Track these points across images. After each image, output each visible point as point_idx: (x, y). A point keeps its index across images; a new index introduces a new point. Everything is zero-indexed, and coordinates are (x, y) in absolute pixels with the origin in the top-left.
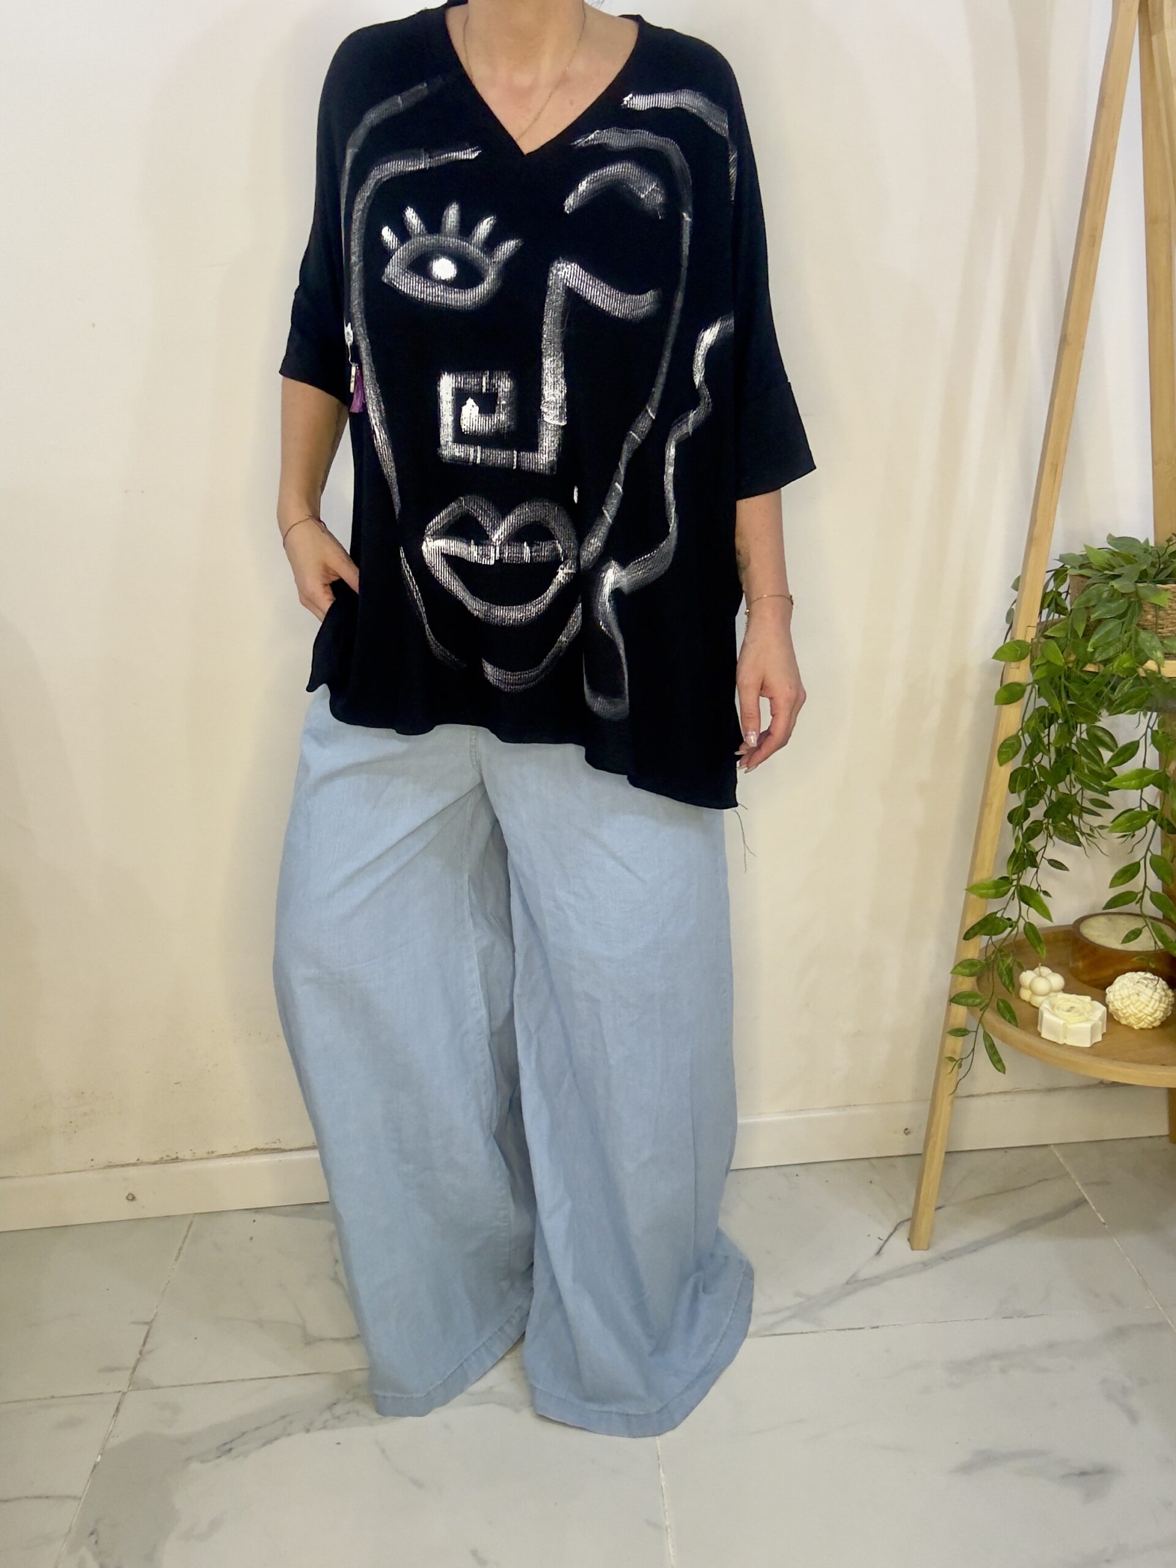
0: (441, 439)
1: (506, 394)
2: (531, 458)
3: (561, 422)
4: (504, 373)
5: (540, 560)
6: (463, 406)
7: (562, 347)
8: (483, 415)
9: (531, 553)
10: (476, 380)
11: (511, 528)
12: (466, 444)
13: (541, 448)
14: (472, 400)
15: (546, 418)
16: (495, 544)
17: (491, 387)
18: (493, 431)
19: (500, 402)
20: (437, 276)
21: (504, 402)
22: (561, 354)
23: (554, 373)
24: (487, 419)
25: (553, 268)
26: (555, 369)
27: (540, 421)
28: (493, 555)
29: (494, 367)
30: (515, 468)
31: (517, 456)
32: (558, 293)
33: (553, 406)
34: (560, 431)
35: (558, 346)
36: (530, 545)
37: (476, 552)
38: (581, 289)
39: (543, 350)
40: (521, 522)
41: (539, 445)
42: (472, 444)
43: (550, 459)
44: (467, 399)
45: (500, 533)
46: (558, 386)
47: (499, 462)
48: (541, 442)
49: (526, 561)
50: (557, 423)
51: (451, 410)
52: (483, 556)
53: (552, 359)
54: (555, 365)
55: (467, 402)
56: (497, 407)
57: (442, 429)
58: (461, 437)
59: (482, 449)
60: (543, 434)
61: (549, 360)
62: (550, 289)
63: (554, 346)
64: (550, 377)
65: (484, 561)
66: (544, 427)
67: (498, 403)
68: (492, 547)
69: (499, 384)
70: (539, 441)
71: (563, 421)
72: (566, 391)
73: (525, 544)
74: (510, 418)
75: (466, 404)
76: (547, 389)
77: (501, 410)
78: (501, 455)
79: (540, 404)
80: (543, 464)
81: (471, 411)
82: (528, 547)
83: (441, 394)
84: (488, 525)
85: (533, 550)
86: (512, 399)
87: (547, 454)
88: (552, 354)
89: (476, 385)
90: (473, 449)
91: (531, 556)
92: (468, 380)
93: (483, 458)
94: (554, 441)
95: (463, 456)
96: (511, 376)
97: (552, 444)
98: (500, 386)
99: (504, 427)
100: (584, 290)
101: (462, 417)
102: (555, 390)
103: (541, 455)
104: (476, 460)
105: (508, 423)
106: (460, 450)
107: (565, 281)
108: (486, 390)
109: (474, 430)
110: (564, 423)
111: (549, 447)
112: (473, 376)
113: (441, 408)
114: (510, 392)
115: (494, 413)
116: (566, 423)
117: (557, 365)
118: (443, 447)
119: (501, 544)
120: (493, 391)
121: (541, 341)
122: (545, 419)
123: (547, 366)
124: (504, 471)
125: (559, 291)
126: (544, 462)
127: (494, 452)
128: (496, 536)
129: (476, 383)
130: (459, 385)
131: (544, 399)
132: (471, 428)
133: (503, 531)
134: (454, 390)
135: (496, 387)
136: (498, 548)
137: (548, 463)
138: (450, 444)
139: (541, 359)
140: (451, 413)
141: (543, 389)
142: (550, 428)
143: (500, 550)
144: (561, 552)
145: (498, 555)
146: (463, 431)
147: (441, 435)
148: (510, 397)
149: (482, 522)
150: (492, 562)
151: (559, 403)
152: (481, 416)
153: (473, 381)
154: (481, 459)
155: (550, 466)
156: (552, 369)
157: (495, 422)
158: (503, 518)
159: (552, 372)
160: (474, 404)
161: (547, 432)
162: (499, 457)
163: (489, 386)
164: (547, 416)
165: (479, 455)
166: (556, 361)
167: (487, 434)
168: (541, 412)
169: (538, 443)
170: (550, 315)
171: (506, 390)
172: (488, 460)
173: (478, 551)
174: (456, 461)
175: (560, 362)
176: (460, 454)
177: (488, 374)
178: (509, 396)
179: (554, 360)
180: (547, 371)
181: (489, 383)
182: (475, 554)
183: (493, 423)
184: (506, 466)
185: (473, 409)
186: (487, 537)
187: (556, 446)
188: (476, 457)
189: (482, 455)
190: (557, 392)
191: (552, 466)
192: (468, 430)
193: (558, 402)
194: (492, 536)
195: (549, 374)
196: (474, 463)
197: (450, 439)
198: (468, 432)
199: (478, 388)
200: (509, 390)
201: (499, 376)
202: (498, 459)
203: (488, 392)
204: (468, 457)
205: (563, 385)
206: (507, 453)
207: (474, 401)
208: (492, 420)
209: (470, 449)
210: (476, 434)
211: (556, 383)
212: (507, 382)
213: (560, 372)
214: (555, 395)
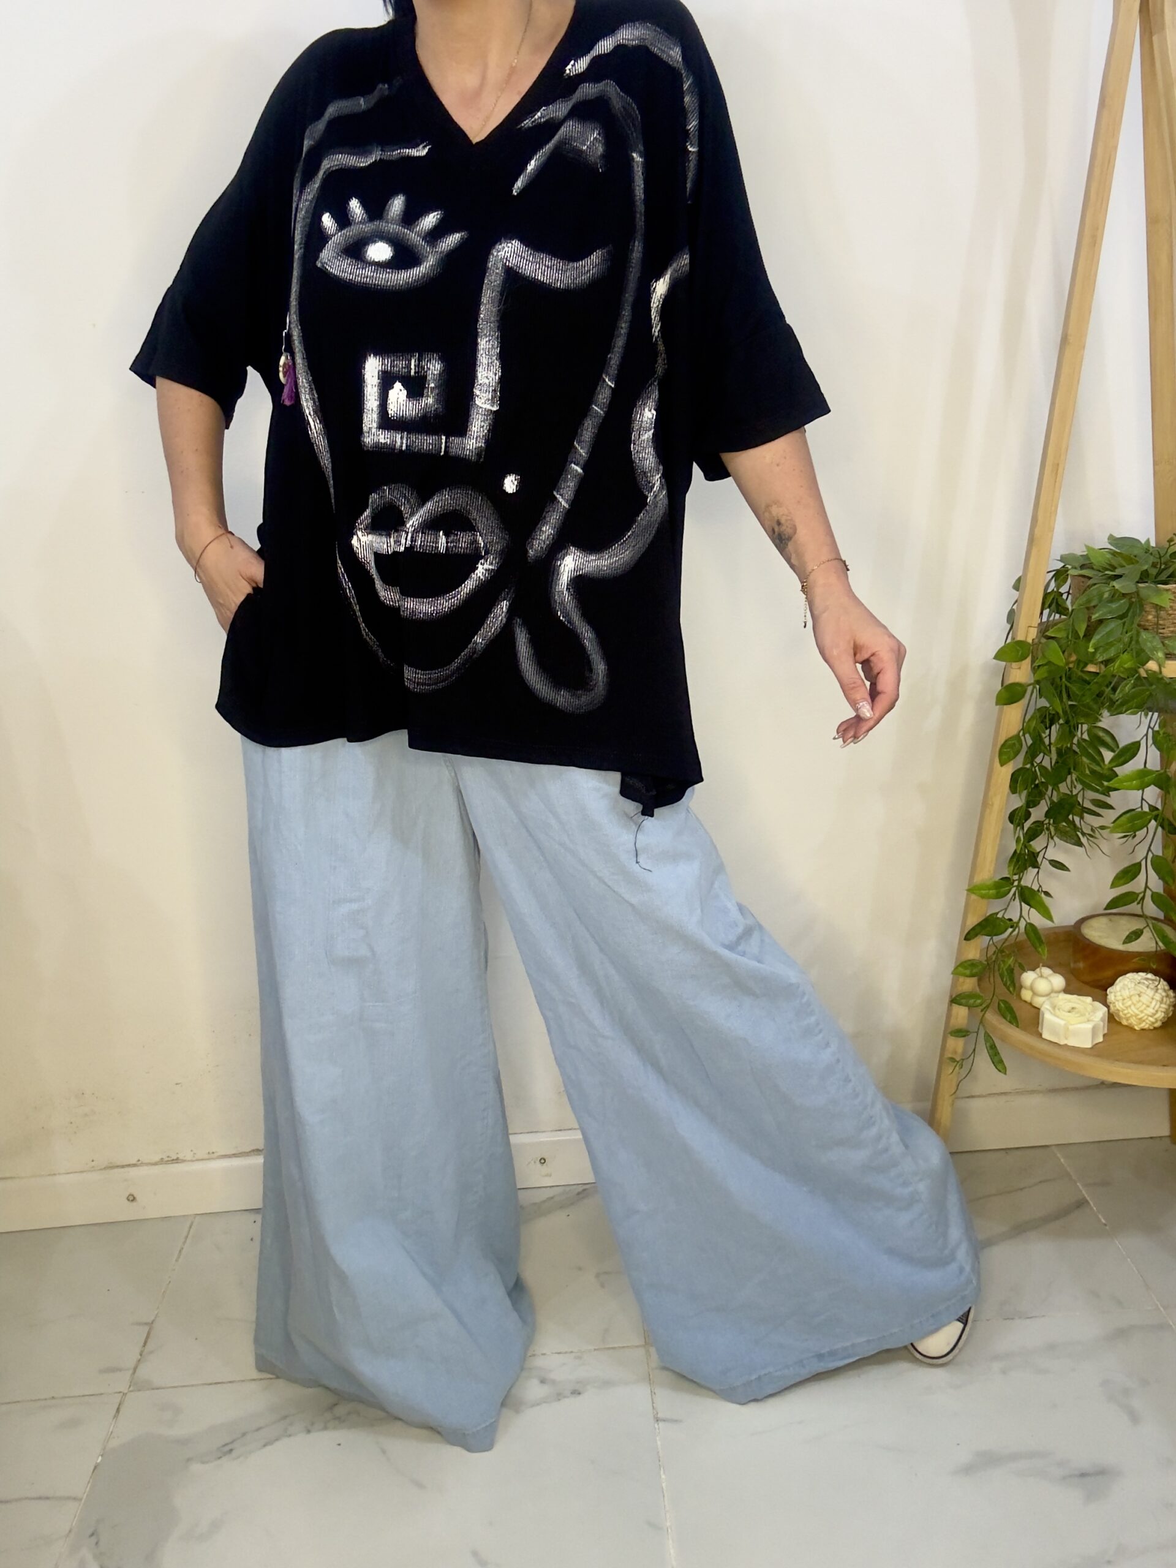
0: (364, 425)
1: (435, 377)
2: (460, 443)
3: (493, 406)
4: (435, 355)
5: (458, 551)
6: (390, 389)
7: (498, 327)
8: (411, 399)
9: (448, 543)
10: (404, 362)
11: (427, 516)
12: (393, 430)
13: (471, 433)
14: (400, 384)
15: (478, 402)
16: (407, 531)
17: (420, 370)
18: (419, 415)
19: (429, 385)
20: (371, 258)
21: (432, 385)
22: (497, 334)
23: (489, 353)
24: (414, 404)
25: (494, 249)
26: (490, 350)
27: (471, 404)
28: (404, 542)
29: (423, 349)
30: (442, 454)
31: (446, 442)
32: (497, 273)
33: (486, 389)
34: (491, 416)
35: (495, 326)
36: (447, 535)
38: (521, 266)
39: (479, 330)
40: (439, 509)
41: (468, 430)
42: (399, 430)
43: (477, 445)
44: (394, 383)
45: (415, 519)
46: (492, 367)
47: (425, 447)
48: (471, 427)
49: (442, 552)
50: (488, 407)
51: (377, 394)
53: (487, 339)
54: (490, 346)
55: (395, 385)
56: (425, 391)
57: (365, 416)
58: (386, 422)
59: (407, 434)
60: (473, 419)
61: (485, 340)
62: (489, 270)
63: (490, 326)
64: (484, 358)
66: (475, 411)
67: (427, 386)
68: (404, 534)
69: (428, 366)
70: (468, 425)
71: (495, 406)
72: (500, 374)
73: (441, 533)
74: (437, 401)
75: (393, 387)
76: (481, 370)
77: (429, 393)
78: (427, 440)
79: (473, 387)
80: (470, 450)
81: (398, 395)
82: (444, 537)
83: (366, 377)
84: (406, 512)
85: (450, 540)
86: (440, 381)
87: (475, 440)
88: (488, 334)
89: (405, 368)
90: (400, 436)
91: (448, 546)
92: (395, 362)
93: (409, 444)
94: (483, 426)
95: (388, 443)
96: (442, 359)
97: (482, 429)
98: (429, 369)
99: (431, 412)
100: (524, 267)
101: (389, 402)
102: (489, 372)
104: (402, 446)
106: (386, 436)
107: (507, 262)
108: (415, 373)
109: (401, 415)
110: (495, 408)
111: (477, 432)
112: (401, 358)
113: (365, 392)
114: (440, 374)
115: (422, 397)
116: (498, 408)
117: (492, 345)
118: (365, 434)
119: (414, 531)
120: (422, 374)
121: (478, 321)
123: (482, 347)
124: (431, 459)
125: (498, 271)
126: (471, 448)
127: (420, 437)
128: (411, 523)
129: (404, 366)
130: (386, 367)
131: (478, 382)
132: (398, 412)
133: (418, 518)
134: (380, 373)
135: (425, 370)
136: (410, 535)
137: (475, 449)
138: (374, 430)
139: (477, 340)
140: (376, 398)
141: (477, 371)
142: (481, 412)
143: (413, 538)
144: (482, 546)
145: (410, 543)
146: (390, 416)
147: (364, 422)
148: (439, 380)
150: (402, 549)
151: (492, 386)
152: (409, 401)
153: (401, 364)
154: (407, 446)
155: (476, 452)
156: (487, 350)
157: (423, 406)
158: (422, 504)
159: (487, 353)
160: (402, 388)
161: (477, 417)
162: (426, 442)
163: (418, 368)
164: (479, 400)
165: (404, 441)
166: (491, 341)
167: (413, 419)
168: (473, 395)
169: (467, 428)
170: (488, 294)
171: (436, 372)
172: (414, 446)
174: (381, 448)
175: (496, 343)
176: (385, 441)
177: (417, 356)
178: (438, 378)
179: (489, 341)
180: (482, 351)
181: (418, 366)
183: (420, 407)
184: (434, 451)
185: (400, 393)
186: (403, 523)
187: (486, 431)
188: (402, 443)
189: (407, 440)
190: (491, 374)
191: (479, 452)
192: (395, 415)
193: (491, 385)
194: (408, 522)
195: (484, 355)
196: (401, 450)
197: (375, 425)
198: (395, 418)
199: (406, 371)
200: (438, 372)
201: (429, 359)
202: (425, 444)
203: (417, 375)
204: (394, 443)
205: (497, 367)
206: (434, 438)
207: (402, 385)
208: (419, 403)
209: (397, 435)
210: (404, 419)
211: (490, 365)
212: (437, 364)
213: (496, 353)
214: (489, 377)
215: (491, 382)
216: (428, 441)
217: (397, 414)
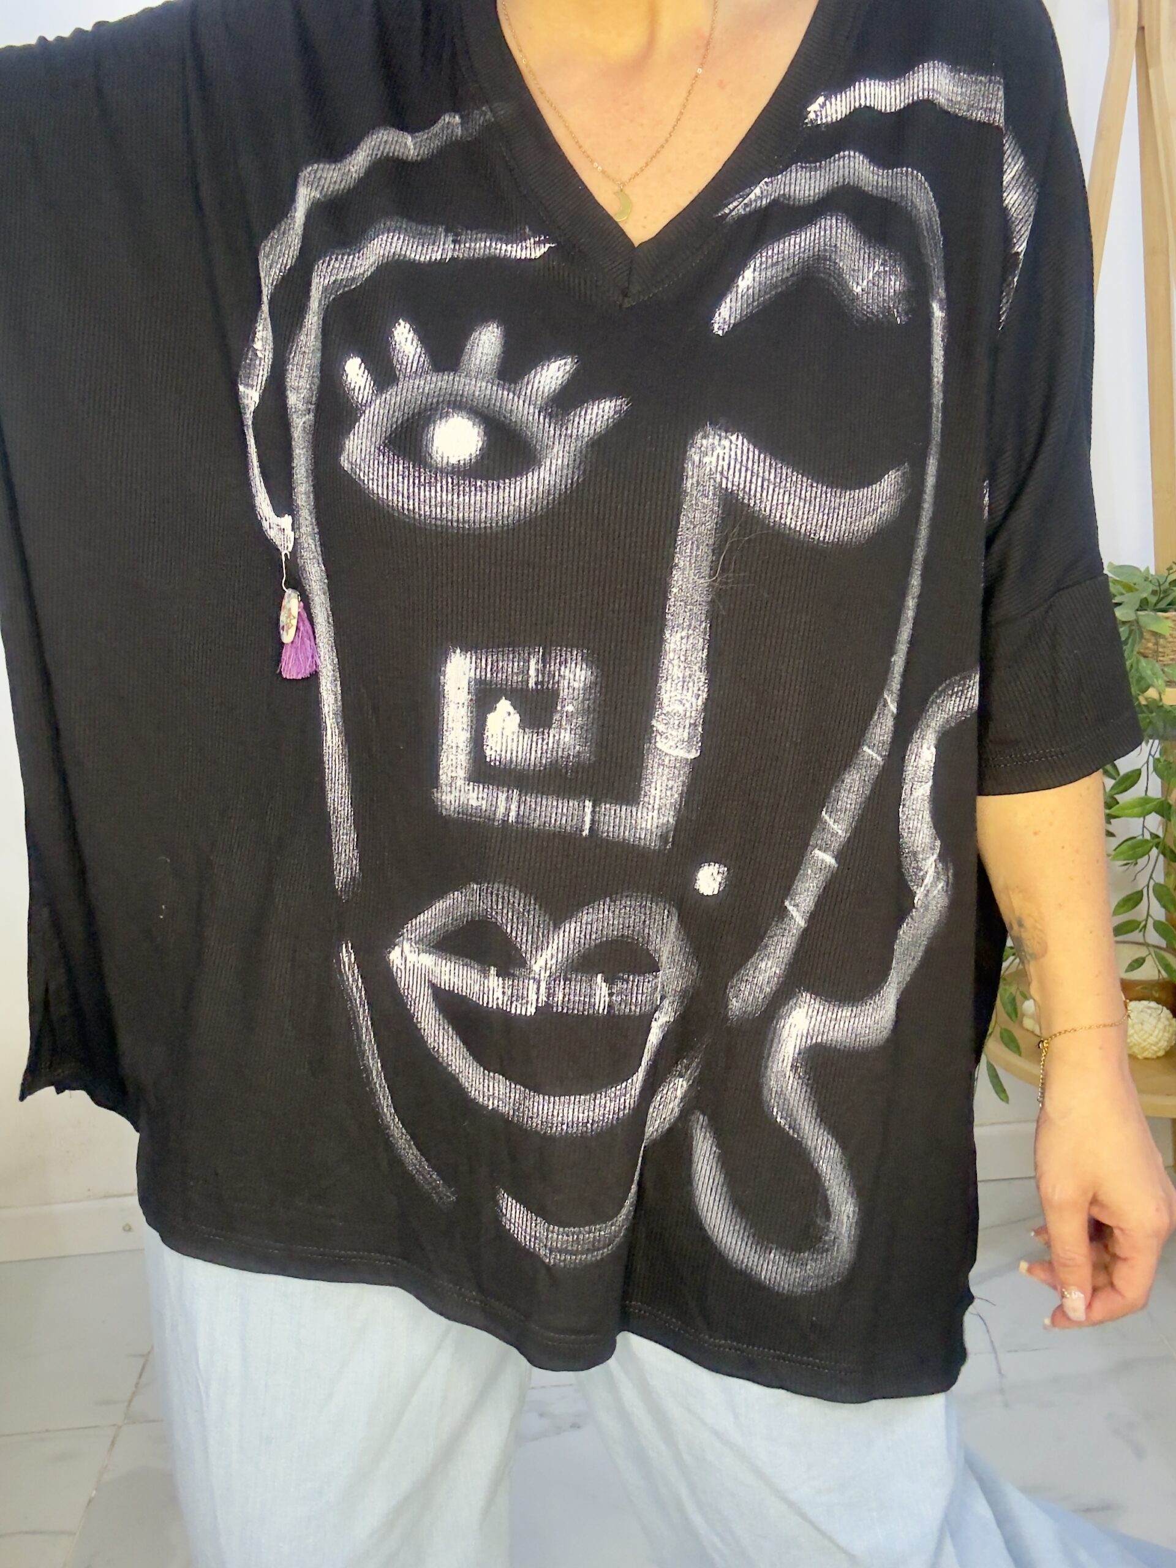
0: (439, 772)
1: (576, 692)
2: (623, 816)
3: (691, 751)
4: (575, 653)
5: (627, 1010)
6: (489, 712)
7: (705, 611)
8: (527, 730)
9: (611, 995)
10: (515, 664)
11: (571, 946)
12: (494, 784)
13: (646, 799)
15: (661, 744)
16: (537, 976)
17: (546, 679)
18: (544, 761)
19: (564, 707)
21: (570, 708)
22: (704, 624)
23: (686, 659)
24: (535, 739)
25: (693, 450)
26: (689, 653)
27: (649, 748)
28: (533, 997)
29: (552, 637)
30: (584, 834)
31: (593, 812)
32: (705, 506)
33: (677, 722)
34: (687, 769)
35: (700, 611)
36: (610, 981)
37: (501, 990)
38: (752, 492)
39: (668, 617)
40: (593, 937)
41: (643, 793)
42: (503, 786)
43: (661, 821)
44: (498, 701)
45: (550, 955)
46: (691, 684)
47: (554, 821)
48: (647, 788)
49: (601, 1011)
50: (682, 753)
51: (465, 719)
52: (514, 999)
53: (684, 634)
54: (689, 646)
55: (498, 706)
56: (557, 717)
57: (442, 756)
58: (483, 770)
59: (520, 795)
60: (652, 774)
61: (679, 635)
62: (688, 497)
63: (691, 610)
64: (676, 668)
65: (517, 1009)
66: (656, 760)
67: (559, 708)
68: (531, 981)
69: (562, 673)
70: (643, 785)
71: (694, 750)
72: (705, 696)
73: (600, 976)
74: (582, 740)
75: (495, 708)
76: (668, 688)
77: (564, 723)
78: (559, 808)
79: (652, 718)
80: (647, 830)
81: (504, 722)
82: (604, 984)
83: (445, 689)
84: (524, 940)
85: (614, 991)
86: (587, 705)
87: (655, 813)
88: (686, 625)
89: (517, 674)
90: (505, 795)
91: (610, 1001)
92: (499, 664)
93: (521, 813)
94: (671, 788)
95: (484, 807)
96: (589, 659)
97: (668, 793)
98: (564, 678)
99: (569, 755)
100: (758, 494)
101: (487, 734)
102: (685, 692)
103: (645, 810)
104: (508, 816)
105: (577, 747)
106: (480, 796)
107: (718, 480)
108: (536, 684)
109: (508, 758)
110: (694, 754)
111: (660, 799)
112: (511, 655)
113: (440, 714)
114: (585, 690)
115: (549, 728)
116: (699, 755)
117: (693, 645)
118: (443, 788)
119: (550, 976)
120: (550, 686)
121: (666, 599)
122: (659, 745)
124: (565, 840)
125: (705, 501)
126: (649, 827)
127: (546, 803)
128: (541, 962)
129: (515, 670)
130: (485, 673)
131: (661, 708)
132: (503, 754)
133: (555, 952)
134: (473, 683)
135: (556, 678)
136: (543, 985)
137: (657, 827)
138: (460, 783)
139: (662, 632)
140: (465, 725)
141: (661, 687)
142: (666, 762)
143: (549, 989)
145: (543, 997)
146: (488, 760)
147: (440, 766)
148: (583, 702)
149: (514, 934)
150: (532, 1010)
151: (691, 717)
152: (525, 734)
153: (510, 665)
154: (517, 816)
155: (660, 834)
156: (682, 653)
157: (550, 745)
158: (557, 927)
159: (682, 658)
160: (511, 709)
161: (660, 770)
162: (555, 812)
163: (543, 677)
164: (664, 740)
165: (514, 807)
166: (691, 640)
168: (654, 734)
169: (640, 789)
170: (688, 551)
171: (576, 685)
172: (532, 817)
173: (504, 988)
174: (470, 816)
175: (701, 640)
176: (479, 804)
177: (541, 654)
178: (581, 696)
179: (688, 636)
180: (671, 655)
181: (542, 671)
182: (498, 993)
183: (545, 747)
184: (569, 828)
185: (508, 718)
186: (523, 963)
187: (676, 796)
188: (508, 810)
189: (520, 807)
190: (689, 696)
191: (663, 833)
192: (498, 758)
193: (688, 714)
194: (533, 961)
195: (676, 662)
196: (505, 822)
197: (461, 776)
198: (498, 763)
199: (520, 679)
200: (582, 685)
201: (563, 659)
202: (554, 815)
203: (539, 687)
204: (493, 809)
205: (701, 684)
206: (571, 804)
207: (512, 704)
208: (543, 740)
209: (500, 794)
210: (513, 766)
211: (687, 679)
212: (578, 669)
213: (699, 659)
214: (684, 701)
215: (689, 709)
216: (560, 810)
217: (501, 755)
